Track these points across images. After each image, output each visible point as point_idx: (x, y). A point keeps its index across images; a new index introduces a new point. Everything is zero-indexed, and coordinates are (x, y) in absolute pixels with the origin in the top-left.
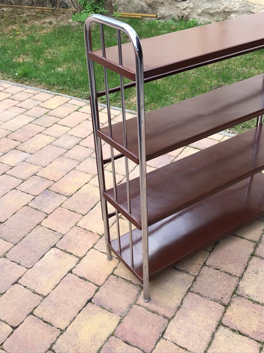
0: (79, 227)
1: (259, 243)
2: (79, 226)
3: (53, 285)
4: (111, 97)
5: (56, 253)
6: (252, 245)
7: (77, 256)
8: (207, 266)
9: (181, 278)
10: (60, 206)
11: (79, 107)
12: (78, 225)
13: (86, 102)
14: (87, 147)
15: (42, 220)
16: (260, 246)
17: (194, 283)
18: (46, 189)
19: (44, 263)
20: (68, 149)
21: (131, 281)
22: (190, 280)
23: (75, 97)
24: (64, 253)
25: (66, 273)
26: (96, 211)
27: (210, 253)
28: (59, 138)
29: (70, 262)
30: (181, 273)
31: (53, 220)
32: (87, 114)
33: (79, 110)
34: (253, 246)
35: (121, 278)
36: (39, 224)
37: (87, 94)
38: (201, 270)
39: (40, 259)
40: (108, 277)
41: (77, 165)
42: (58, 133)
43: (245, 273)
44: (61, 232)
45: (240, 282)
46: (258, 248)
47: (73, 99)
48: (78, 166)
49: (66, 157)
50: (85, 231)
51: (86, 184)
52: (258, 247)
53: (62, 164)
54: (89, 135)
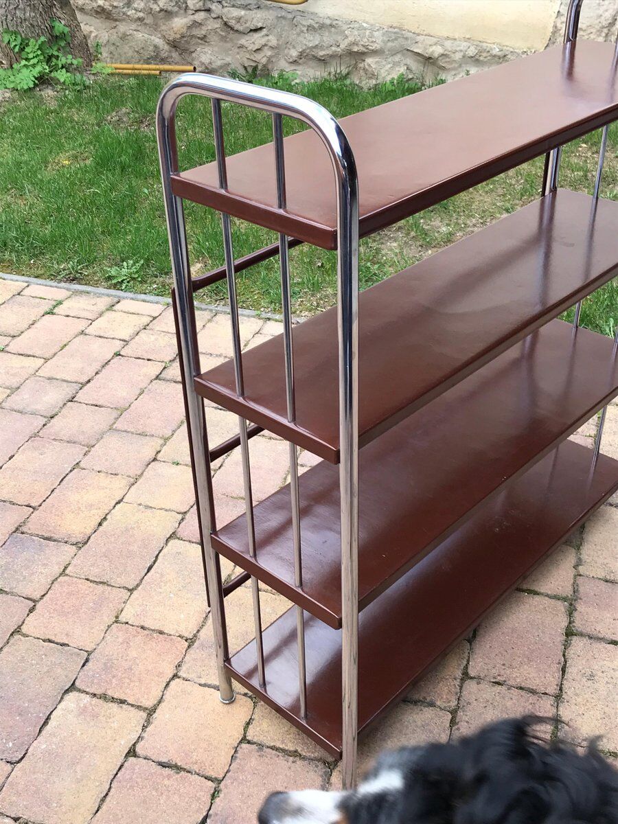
0: (127, 623)
1: (576, 600)
2: (124, 620)
3: (94, 798)
4: (132, 271)
5: (82, 705)
6: (562, 607)
7: (141, 707)
8: (472, 678)
9: (419, 723)
10: (63, 573)
11: (55, 303)
12: (122, 618)
13: (68, 289)
14: (98, 404)
15: (22, 620)
16: (581, 607)
17: (454, 728)
18: (15, 532)
19: (54, 739)
20: (49, 415)
21: (296, 751)
22: (442, 722)
23: (36, 277)
24: (101, 701)
25: (122, 759)
26: (162, 575)
27: (471, 644)
28: (19, 388)
29: (125, 724)
30: (416, 709)
31: (52, 615)
32: (79, 318)
33: (54, 311)
34: (563, 610)
35: (268, 747)
36: (18, 631)
37: (69, 269)
38: (461, 692)
39: (40, 731)
40: (236, 752)
41: (81, 456)
42: (14, 375)
43: (565, 682)
44: (81, 644)
45: (561, 708)
46: (576, 614)
47: (34, 283)
48: (87, 457)
49: (49, 438)
50: (146, 632)
51: (117, 503)
52: (576, 610)
53: (41, 457)
54: (97, 373)
